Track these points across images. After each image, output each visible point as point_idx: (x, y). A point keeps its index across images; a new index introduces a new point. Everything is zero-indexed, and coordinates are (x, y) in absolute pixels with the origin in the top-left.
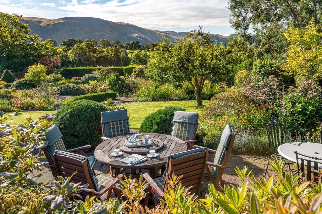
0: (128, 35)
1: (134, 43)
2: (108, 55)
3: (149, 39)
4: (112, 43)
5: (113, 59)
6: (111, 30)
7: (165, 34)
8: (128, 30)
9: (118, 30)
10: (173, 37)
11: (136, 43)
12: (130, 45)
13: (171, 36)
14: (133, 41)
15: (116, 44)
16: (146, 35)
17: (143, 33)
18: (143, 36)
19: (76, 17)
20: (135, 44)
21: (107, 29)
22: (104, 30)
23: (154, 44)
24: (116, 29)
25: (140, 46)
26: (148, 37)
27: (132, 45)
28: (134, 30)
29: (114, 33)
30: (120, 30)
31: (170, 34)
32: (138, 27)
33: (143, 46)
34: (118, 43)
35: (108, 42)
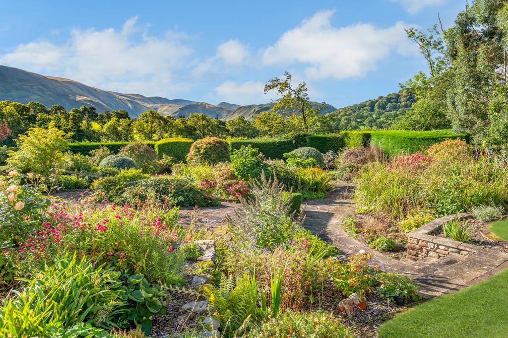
0: (70, 98)
3: (104, 104)
4: (49, 110)
6: (41, 89)
7: (129, 99)
8: (71, 90)
9: (53, 90)
10: (140, 103)
11: (90, 110)
12: (80, 112)
13: (138, 101)
14: (85, 107)
16: (99, 99)
17: (95, 96)
18: (96, 100)
20: (89, 112)
21: (34, 87)
22: (29, 87)
23: (119, 112)
24: (50, 88)
25: (97, 115)
26: (103, 102)
27: (82, 112)
28: (80, 90)
29: (45, 93)
30: (57, 89)
31: (137, 99)
32: (86, 86)
33: (100, 115)
34: (59, 109)
35: (42, 106)
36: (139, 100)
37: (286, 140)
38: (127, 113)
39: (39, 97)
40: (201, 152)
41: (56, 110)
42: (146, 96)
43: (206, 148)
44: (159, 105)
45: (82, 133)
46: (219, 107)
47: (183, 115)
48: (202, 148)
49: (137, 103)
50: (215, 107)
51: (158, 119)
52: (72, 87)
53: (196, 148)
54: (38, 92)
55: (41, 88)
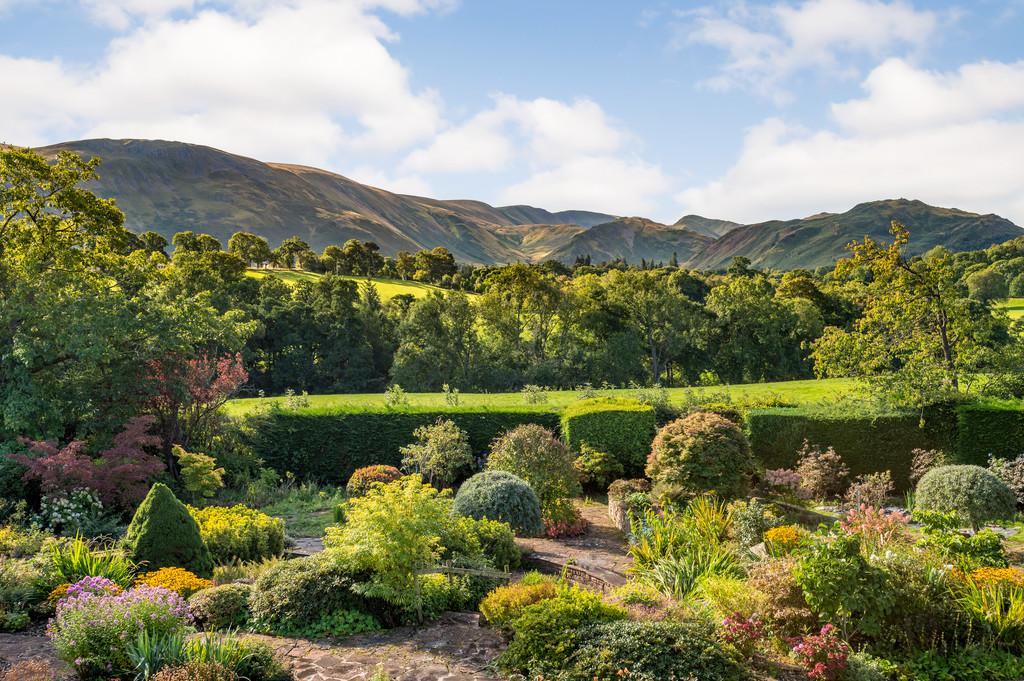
0: (319, 215)
1: (356, 248)
2: (310, 310)
3: (395, 229)
4: (275, 251)
5: (335, 328)
6: (255, 194)
7: (452, 213)
8: (321, 196)
9: (282, 196)
10: (480, 222)
11: (365, 249)
12: (343, 256)
13: (474, 219)
14: (354, 243)
15: (291, 253)
16: (383, 215)
17: (374, 209)
18: (376, 219)
19: (122, 141)
20: (363, 254)
21: (240, 191)
22: (229, 191)
23: (432, 253)
24: (274, 191)
25: (381, 264)
26: (392, 223)
27: (349, 255)
28: (340, 194)
29: (265, 205)
30: (290, 194)
31: (472, 213)
32: (354, 183)
33: (389, 263)
34: (296, 248)
35: (262, 243)
36: (478, 215)
37: (897, 414)
38: (450, 255)
39: (252, 215)
40: (682, 457)
41: (291, 251)
42: (495, 204)
43: (695, 447)
44: (526, 227)
45: (358, 328)
46: (681, 227)
47: (585, 257)
48: (683, 446)
49: (473, 225)
50: (670, 231)
51: (537, 288)
52: (322, 187)
53: (670, 446)
54: (249, 203)
55: (257, 191)
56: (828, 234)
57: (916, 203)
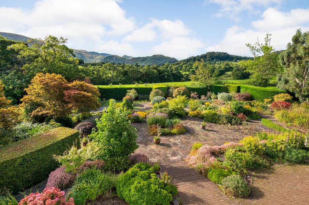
50: (122, 58)
56: (149, 60)
57: (162, 55)
